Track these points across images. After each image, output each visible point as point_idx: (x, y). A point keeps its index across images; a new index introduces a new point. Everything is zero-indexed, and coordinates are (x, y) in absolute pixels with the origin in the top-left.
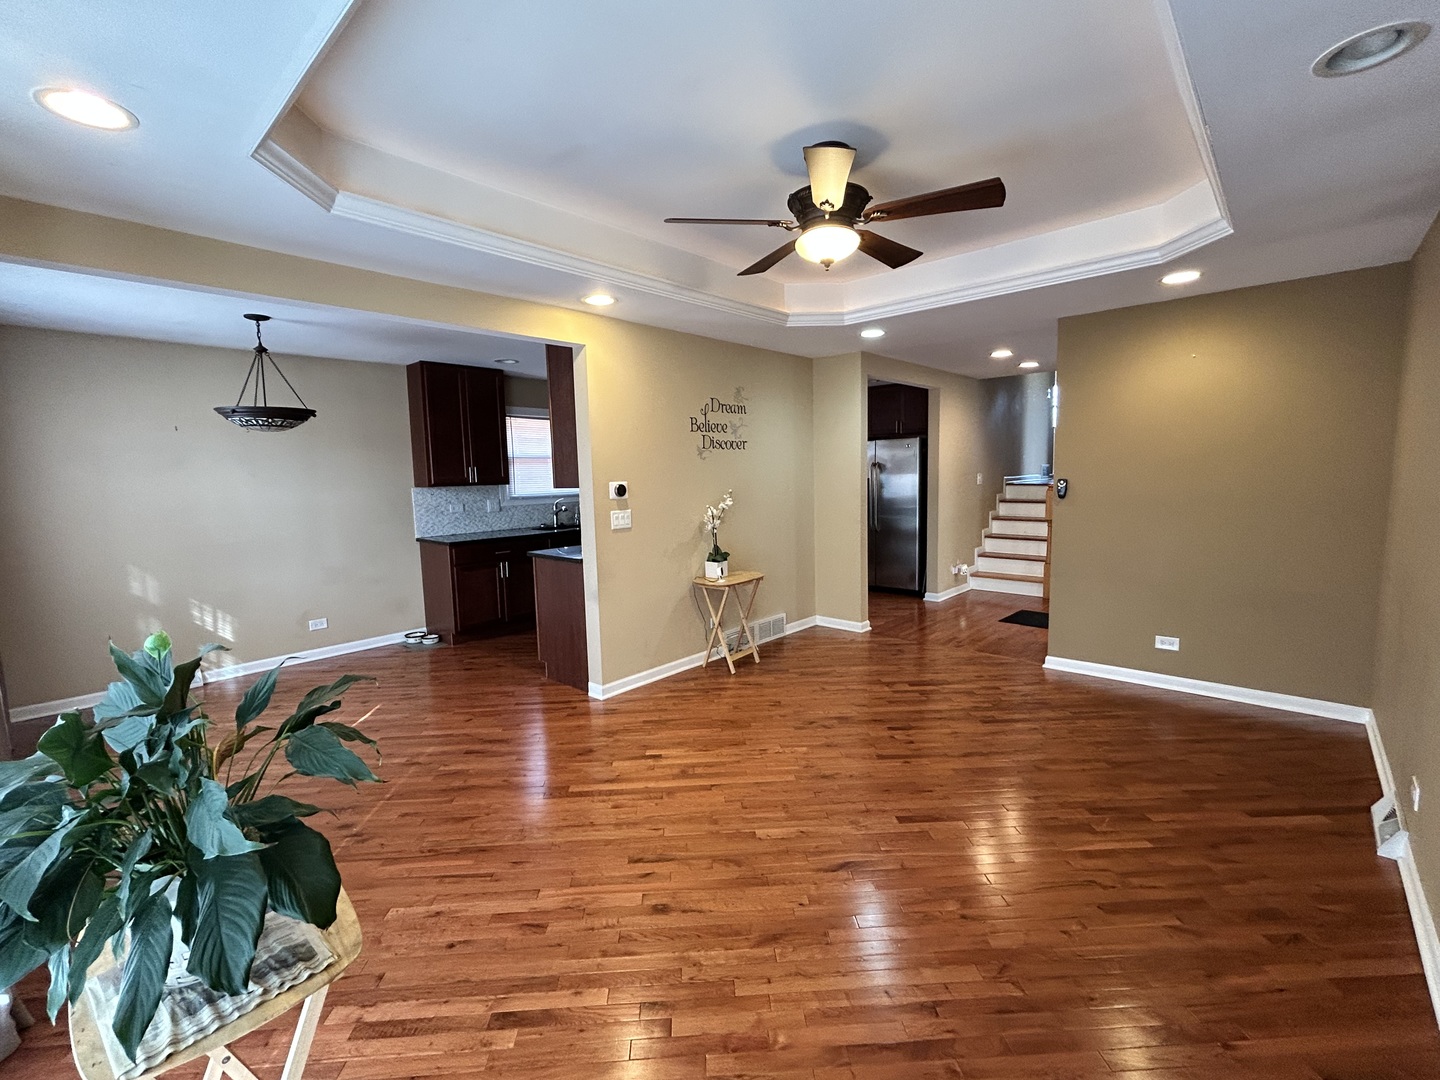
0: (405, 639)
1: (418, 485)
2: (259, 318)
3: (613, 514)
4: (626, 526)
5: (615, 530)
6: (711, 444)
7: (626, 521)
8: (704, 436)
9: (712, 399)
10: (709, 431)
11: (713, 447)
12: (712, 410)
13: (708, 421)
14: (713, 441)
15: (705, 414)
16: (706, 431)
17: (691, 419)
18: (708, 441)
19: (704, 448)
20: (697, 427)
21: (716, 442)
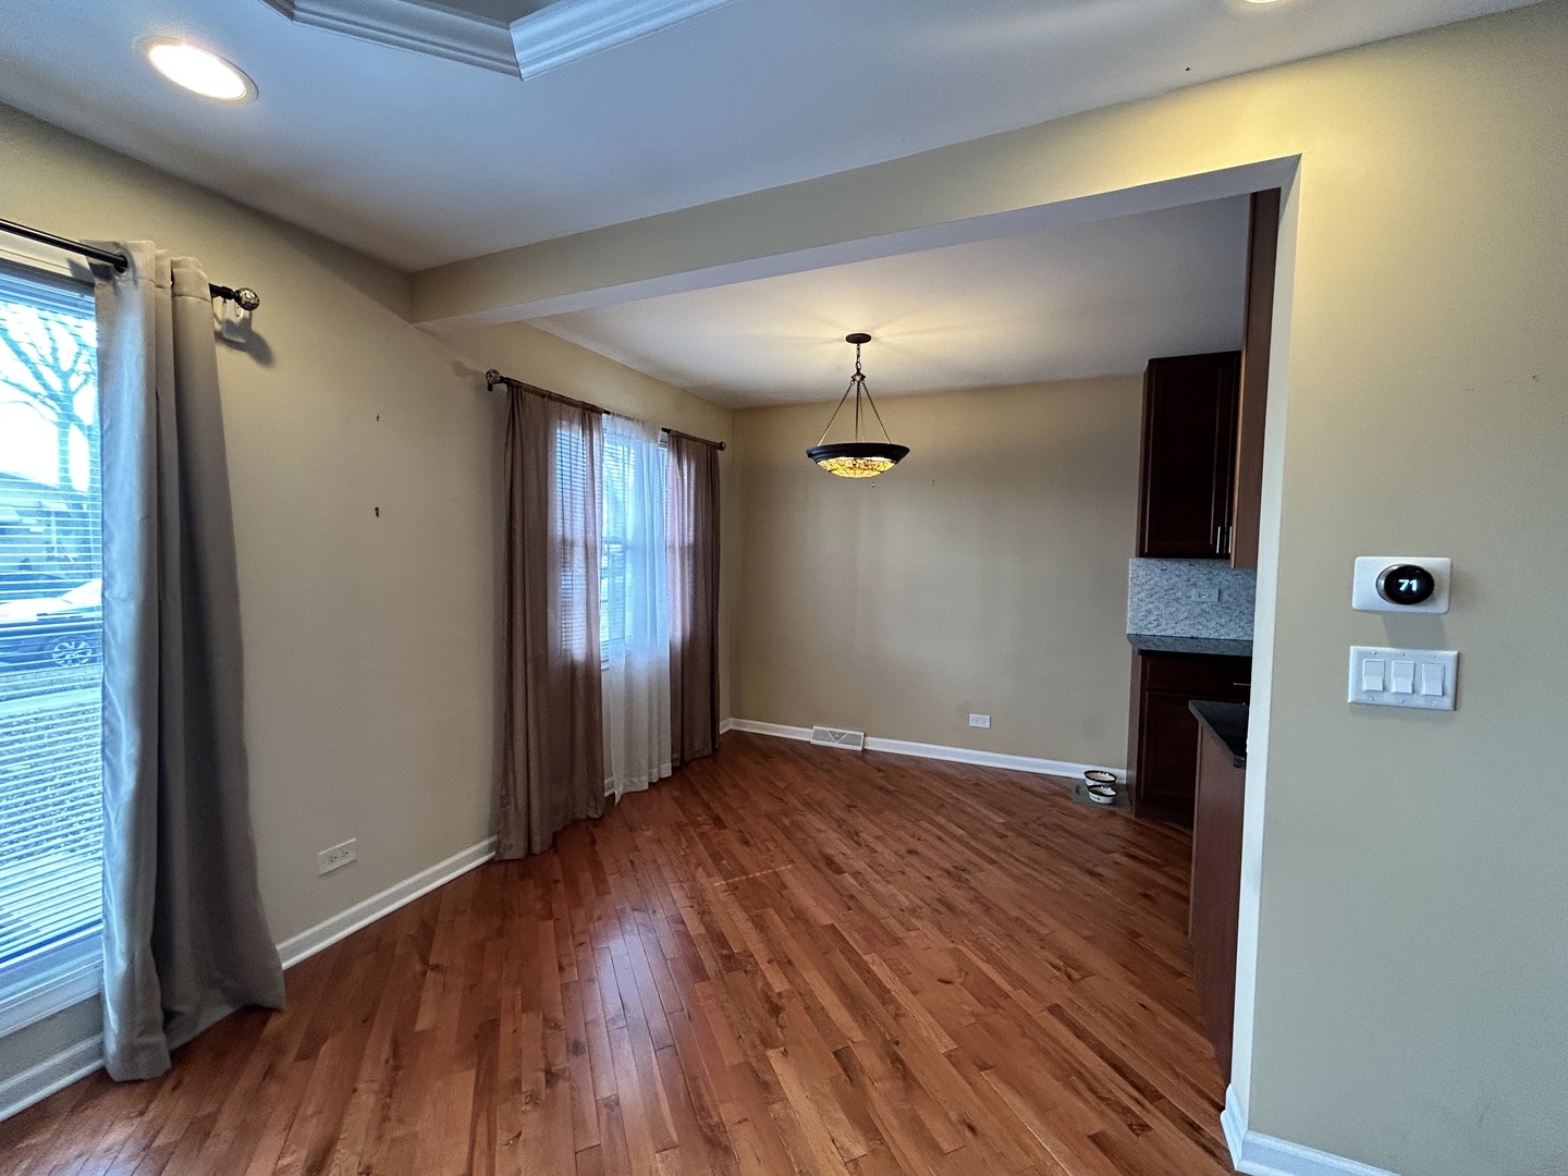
0: (1084, 777)
1: (1141, 554)
2: (859, 339)
3: (1361, 656)
4: (1420, 702)
5: (1369, 709)
7: (1429, 687)
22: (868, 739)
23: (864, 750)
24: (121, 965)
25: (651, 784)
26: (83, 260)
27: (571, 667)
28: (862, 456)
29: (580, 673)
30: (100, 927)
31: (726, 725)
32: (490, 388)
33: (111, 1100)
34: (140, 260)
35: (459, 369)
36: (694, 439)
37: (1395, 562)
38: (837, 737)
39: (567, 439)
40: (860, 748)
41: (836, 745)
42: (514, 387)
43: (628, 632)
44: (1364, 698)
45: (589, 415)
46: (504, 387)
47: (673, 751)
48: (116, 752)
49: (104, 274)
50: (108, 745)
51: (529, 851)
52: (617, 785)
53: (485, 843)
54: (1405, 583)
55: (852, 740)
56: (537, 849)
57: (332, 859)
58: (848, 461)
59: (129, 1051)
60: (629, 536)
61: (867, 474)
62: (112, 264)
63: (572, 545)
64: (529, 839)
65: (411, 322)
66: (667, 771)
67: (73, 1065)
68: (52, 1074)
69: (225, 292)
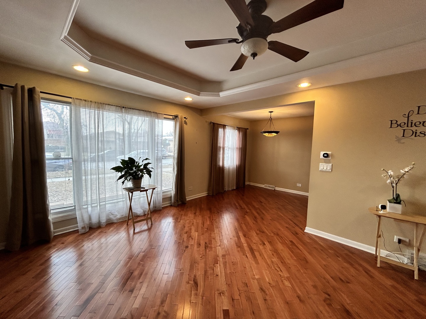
2: (271, 112)
3: (321, 164)
4: (328, 170)
6: (412, 135)
7: (329, 168)
8: (404, 130)
9: (419, 107)
10: (411, 126)
11: (415, 136)
12: (418, 113)
13: (412, 121)
14: (416, 133)
15: (408, 117)
16: (407, 126)
17: (391, 121)
18: (408, 133)
19: (403, 136)
20: (397, 125)
21: (420, 133)
22: (276, 188)
23: (275, 190)
24: (174, 193)
25: (232, 190)
26: (174, 117)
27: (220, 167)
28: (270, 133)
29: (221, 169)
30: (171, 189)
31: (247, 183)
32: (210, 124)
33: (172, 208)
34: (179, 117)
35: (206, 122)
36: (242, 128)
37: (325, 152)
38: (269, 187)
39: (221, 131)
40: (274, 189)
41: (269, 188)
42: (214, 123)
43: (229, 163)
44: (321, 170)
45: (224, 126)
46: (212, 124)
47: (236, 185)
48: (174, 170)
50: (174, 169)
51: (213, 194)
52: (226, 189)
53: (207, 192)
54: (325, 155)
55: (273, 188)
56: (214, 194)
57: (190, 189)
58: (267, 134)
59: (175, 202)
60: (230, 146)
61: (271, 136)
62: (176, 117)
63: (221, 147)
64: (213, 193)
65: (201, 116)
66: (235, 188)
67: (169, 203)
68: (167, 204)
69: (185, 118)
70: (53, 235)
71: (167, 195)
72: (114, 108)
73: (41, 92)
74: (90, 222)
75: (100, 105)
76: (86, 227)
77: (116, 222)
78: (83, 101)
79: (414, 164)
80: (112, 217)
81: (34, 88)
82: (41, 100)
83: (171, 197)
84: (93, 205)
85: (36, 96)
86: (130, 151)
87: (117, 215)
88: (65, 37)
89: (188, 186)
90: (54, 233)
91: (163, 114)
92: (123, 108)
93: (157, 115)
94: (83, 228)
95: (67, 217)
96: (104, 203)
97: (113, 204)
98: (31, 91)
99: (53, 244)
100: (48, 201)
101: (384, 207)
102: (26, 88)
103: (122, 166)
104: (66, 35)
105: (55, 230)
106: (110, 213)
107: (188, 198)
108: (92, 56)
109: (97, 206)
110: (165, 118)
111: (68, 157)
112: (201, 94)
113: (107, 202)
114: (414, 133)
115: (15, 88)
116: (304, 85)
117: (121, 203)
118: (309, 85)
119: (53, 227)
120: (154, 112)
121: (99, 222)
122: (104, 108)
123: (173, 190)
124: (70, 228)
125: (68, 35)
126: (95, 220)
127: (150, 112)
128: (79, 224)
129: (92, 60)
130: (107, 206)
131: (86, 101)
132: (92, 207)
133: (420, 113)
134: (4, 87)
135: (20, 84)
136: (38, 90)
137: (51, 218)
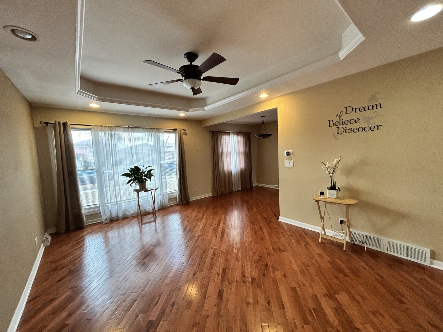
2: (263, 117)
3: (285, 162)
4: (290, 166)
5: (286, 167)
6: (344, 131)
7: (291, 165)
8: (338, 128)
9: (346, 108)
10: (343, 125)
11: (346, 133)
12: (346, 113)
13: (343, 120)
14: (346, 129)
15: (340, 117)
16: (340, 125)
17: (329, 121)
18: (341, 130)
19: (338, 133)
20: (333, 124)
21: (349, 129)
30: (176, 191)
33: (177, 206)
34: (178, 129)
36: (244, 133)
37: (288, 151)
38: (274, 186)
41: (274, 188)
42: (213, 132)
46: (211, 132)
47: (241, 186)
48: (177, 174)
49: (175, 131)
51: (217, 195)
54: (287, 153)
56: (219, 195)
57: (194, 190)
59: (179, 202)
66: (240, 189)
67: (175, 203)
68: (173, 203)
69: (183, 130)
70: (86, 224)
71: (172, 196)
72: (122, 129)
73: (71, 124)
74: (111, 216)
75: (112, 128)
76: (108, 219)
77: (130, 216)
78: (100, 127)
79: (341, 156)
80: (127, 213)
81: (66, 122)
82: (72, 130)
83: (176, 197)
84: (112, 204)
85: (68, 128)
86: (138, 161)
87: (131, 211)
88: (79, 91)
89: (191, 189)
90: (87, 223)
91: (163, 129)
92: (130, 128)
93: (158, 130)
94: (106, 220)
95: (94, 212)
96: (120, 202)
97: (127, 203)
98: (65, 124)
99: (86, 229)
100: (80, 199)
101: (322, 193)
102: (62, 123)
103: (130, 173)
104: (79, 89)
105: (87, 221)
106: (125, 209)
107: (192, 199)
108: (98, 98)
109: (115, 204)
110: (165, 132)
111: (92, 168)
112: (190, 110)
113: (122, 202)
114: (345, 130)
115: (54, 124)
116: (264, 96)
117: (134, 202)
118: (267, 96)
119: (86, 219)
120: (155, 129)
121: (118, 216)
122: (115, 130)
123: (177, 191)
124: (97, 220)
125: (80, 89)
126: (114, 214)
127: (152, 128)
128: (102, 218)
129: (100, 100)
130: (122, 204)
131: (101, 126)
132: (111, 205)
133: (347, 113)
134: (49, 124)
135: (58, 120)
136: (69, 123)
137: (83, 212)
